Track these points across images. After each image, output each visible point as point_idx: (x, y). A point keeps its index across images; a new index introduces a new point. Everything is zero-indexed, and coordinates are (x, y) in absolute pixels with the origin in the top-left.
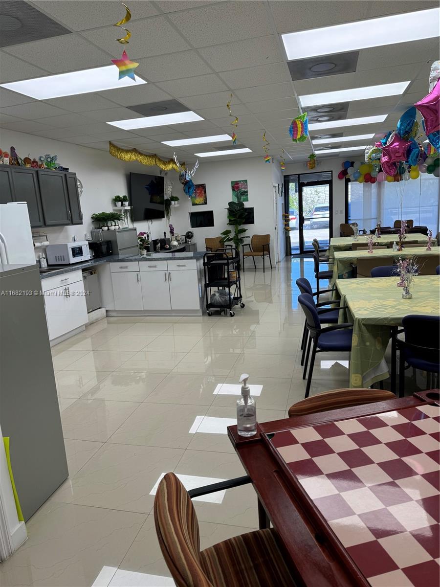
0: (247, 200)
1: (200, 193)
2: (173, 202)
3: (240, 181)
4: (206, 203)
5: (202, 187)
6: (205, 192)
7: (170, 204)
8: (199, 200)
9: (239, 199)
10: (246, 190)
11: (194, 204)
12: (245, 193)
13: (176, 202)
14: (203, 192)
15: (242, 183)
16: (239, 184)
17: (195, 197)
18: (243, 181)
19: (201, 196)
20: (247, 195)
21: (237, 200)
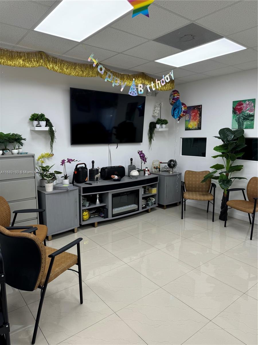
0: (251, 127)
1: (195, 116)
2: (158, 126)
3: (246, 101)
4: (199, 128)
5: (198, 109)
6: (200, 115)
7: (155, 127)
8: (193, 124)
9: (240, 124)
10: (251, 113)
11: (187, 129)
12: (250, 117)
13: (164, 126)
14: (198, 115)
15: (247, 102)
16: (242, 104)
17: (189, 121)
18: (249, 100)
19: (195, 120)
20: (253, 120)
21: (237, 125)
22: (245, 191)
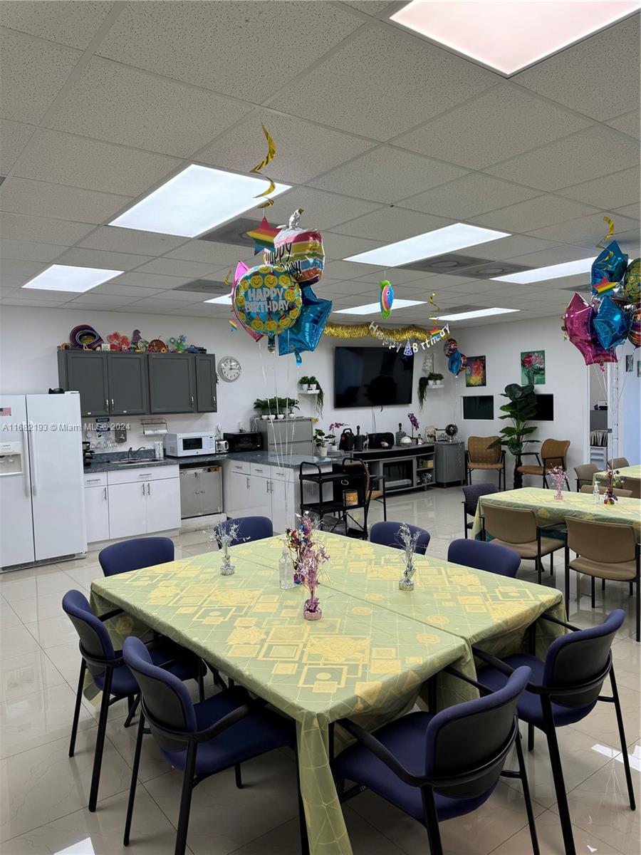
0: (543, 382)
1: (478, 368)
2: (431, 382)
3: (534, 352)
4: (484, 384)
5: (482, 360)
6: (484, 368)
7: (427, 384)
8: (475, 379)
9: (531, 379)
10: (541, 366)
11: (469, 385)
12: (541, 371)
13: (438, 382)
14: (481, 368)
15: (536, 354)
16: (531, 356)
17: (470, 375)
18: (537, 352)
19: (478, 374)
20: (544, 374)
21: (527, 380)
22: (539, 456)
